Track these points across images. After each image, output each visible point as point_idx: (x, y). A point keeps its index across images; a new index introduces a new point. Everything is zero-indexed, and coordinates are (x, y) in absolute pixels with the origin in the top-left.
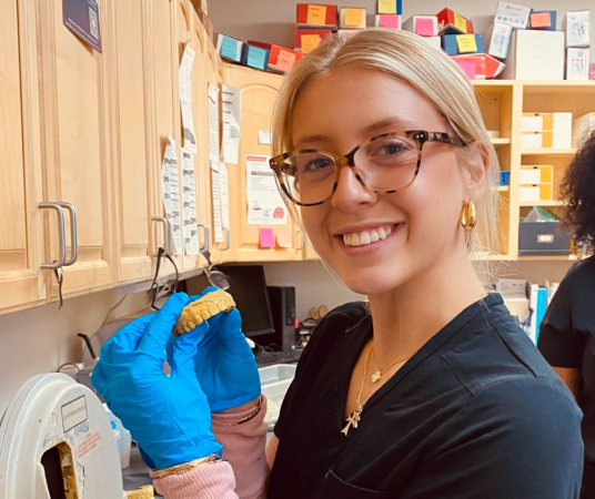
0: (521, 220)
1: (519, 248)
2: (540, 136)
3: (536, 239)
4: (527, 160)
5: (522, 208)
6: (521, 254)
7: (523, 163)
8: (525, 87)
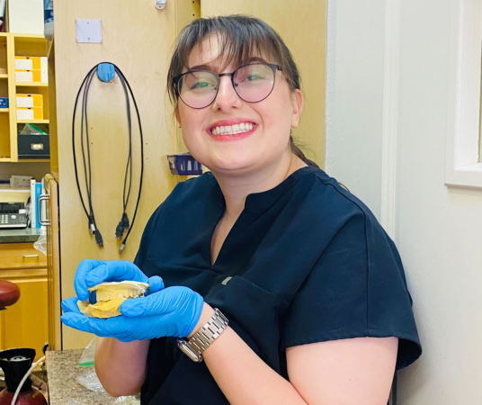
0: (18, 133)
1: (19, 153)
2: (31, 73)
3: (30, 147)
4: (21, 90)
5: (18, 124)
6: (20, 158)
7: (17, 93)
8: (15, 38)
